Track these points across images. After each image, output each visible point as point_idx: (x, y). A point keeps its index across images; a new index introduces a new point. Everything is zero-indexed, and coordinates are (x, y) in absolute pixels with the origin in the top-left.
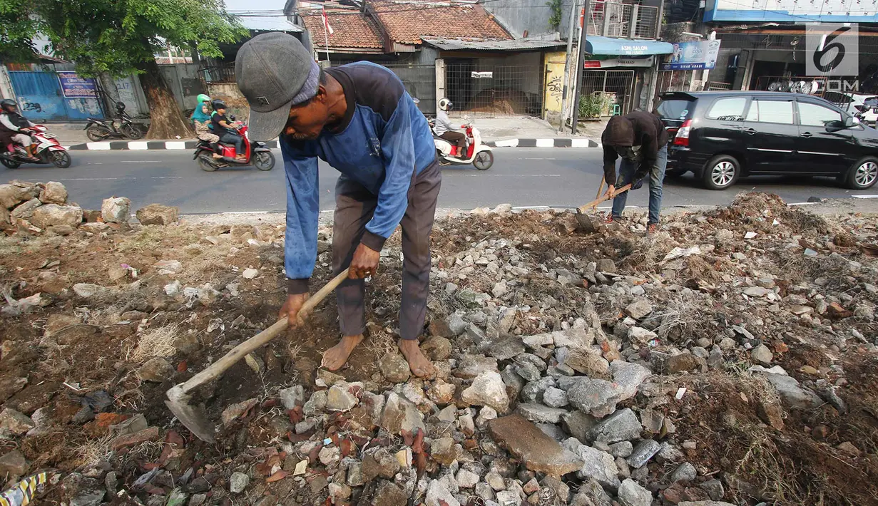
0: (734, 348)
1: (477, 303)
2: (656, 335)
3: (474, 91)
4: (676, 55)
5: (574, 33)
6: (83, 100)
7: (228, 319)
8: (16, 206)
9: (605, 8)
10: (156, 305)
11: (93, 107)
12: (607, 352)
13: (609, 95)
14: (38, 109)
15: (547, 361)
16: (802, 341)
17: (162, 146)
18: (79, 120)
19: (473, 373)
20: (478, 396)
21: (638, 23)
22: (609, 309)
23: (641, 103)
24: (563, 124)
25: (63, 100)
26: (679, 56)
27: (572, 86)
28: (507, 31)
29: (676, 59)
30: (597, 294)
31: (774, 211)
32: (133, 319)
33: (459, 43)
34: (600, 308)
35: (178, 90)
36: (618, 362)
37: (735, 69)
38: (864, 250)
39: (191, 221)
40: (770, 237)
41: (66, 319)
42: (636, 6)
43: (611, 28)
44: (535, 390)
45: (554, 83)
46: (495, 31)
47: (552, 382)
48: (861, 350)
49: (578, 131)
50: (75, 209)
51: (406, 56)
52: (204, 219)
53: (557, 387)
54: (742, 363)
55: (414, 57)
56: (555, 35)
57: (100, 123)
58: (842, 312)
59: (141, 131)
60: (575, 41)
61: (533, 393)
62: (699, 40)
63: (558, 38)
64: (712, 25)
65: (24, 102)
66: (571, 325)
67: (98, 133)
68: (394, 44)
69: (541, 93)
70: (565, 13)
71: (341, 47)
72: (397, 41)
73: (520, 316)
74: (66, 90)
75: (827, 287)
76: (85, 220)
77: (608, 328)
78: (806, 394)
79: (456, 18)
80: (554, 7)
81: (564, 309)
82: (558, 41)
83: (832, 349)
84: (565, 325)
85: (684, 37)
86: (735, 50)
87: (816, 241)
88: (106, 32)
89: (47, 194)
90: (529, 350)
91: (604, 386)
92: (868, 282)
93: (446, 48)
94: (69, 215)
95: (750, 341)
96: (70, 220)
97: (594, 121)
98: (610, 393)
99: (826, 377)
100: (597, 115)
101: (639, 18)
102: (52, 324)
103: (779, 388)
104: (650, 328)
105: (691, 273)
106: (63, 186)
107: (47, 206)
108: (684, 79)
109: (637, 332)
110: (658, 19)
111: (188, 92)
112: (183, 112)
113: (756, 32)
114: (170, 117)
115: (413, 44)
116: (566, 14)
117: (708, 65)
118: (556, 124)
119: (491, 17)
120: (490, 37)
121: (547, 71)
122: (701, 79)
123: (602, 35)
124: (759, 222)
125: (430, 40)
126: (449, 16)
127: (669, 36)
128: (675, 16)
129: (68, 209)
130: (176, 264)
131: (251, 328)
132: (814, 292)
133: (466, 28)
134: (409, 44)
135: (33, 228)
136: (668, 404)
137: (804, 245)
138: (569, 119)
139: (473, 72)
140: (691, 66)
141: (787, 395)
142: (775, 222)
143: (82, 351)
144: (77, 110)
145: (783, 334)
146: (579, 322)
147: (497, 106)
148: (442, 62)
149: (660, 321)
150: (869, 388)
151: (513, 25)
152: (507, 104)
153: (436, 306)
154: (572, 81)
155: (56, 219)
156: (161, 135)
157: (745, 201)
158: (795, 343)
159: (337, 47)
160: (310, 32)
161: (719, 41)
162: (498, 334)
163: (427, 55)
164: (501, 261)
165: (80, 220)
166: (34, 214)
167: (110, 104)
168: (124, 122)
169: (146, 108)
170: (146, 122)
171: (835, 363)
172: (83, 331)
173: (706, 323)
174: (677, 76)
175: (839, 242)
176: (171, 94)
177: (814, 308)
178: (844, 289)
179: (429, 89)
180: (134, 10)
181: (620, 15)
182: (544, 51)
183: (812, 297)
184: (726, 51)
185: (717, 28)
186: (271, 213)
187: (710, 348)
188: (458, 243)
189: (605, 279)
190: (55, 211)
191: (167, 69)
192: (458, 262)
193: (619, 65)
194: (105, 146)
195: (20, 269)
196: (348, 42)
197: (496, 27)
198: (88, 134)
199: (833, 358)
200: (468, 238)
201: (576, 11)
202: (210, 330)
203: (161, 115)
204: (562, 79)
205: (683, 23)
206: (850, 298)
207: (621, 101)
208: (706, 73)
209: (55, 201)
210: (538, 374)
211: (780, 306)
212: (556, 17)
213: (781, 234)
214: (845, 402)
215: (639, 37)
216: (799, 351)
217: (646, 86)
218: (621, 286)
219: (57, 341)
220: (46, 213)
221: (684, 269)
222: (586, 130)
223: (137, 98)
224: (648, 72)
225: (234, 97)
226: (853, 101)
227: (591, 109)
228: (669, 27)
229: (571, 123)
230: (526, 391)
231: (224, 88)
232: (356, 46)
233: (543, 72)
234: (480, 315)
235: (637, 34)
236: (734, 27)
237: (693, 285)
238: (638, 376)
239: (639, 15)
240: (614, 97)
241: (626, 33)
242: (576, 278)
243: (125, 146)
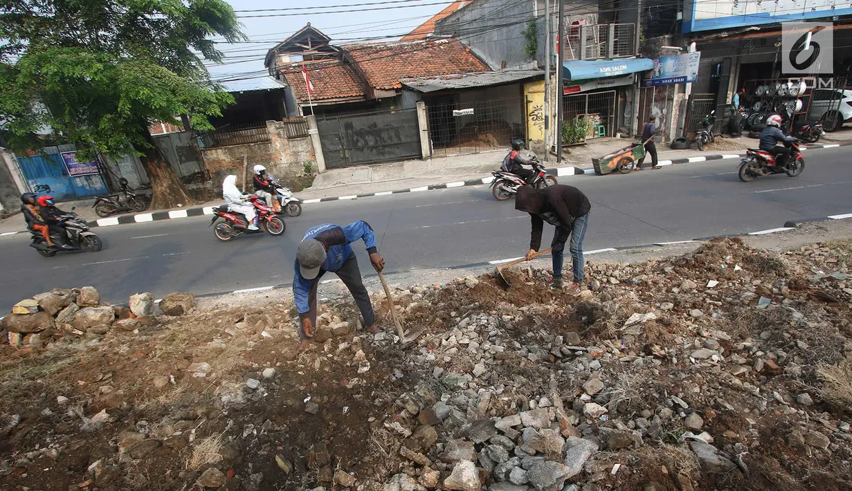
0: (671, 416)
1: (459, 387)
2: (606, 410)
3: (458, 129)
4: (657, 70)
5: (551, 60)
6: (88, 177)
7: (258, 424)
8: (58, 312)
9: (581, 31)
10: (199, 412)
11: (98, 184)
12: (564, 429)
13: (592, 117)
14: (48, 190)
15: (516, 442)
16: (729, 407)
17: (166, 216)
18: (85, 197)
19: (455, 458)
20: (457, 483)
21: (615, 42)
22: (569, 387)
23: (625, 122)
24: (548, 153)
25: (70, 179)
26: (659, 71)
27: (553, 113)
28: (484, 63)
29: (657, 74)
30: (560, 372)
31: (735, 256)
32: (184, 429)
33: (437, 83)
34: (563, 386)
35: (173, 158)
36: (573, 439)
37: (718, 78)
38: (812, 296)
39: (207, 305)
40: (731, 284)
41: (133, 436)
42: (612, 26)
43: (588, 50)
44: (504, 470)
45: (536, 113)
46: (473, 64)
47: (517, 462)
48: (778, 412)
49: (563, 158)
50: (108, 309)
51: (387, 102)
52: (218, 301)
53: (521, 467)
54: (677, 430)
55: (395, 101)
56: (532, 64)
57: (107, 200)
58: (776, 369)
59: (144, 202)
60: (553, 68)
61: (502, 473)
62: (679, 53)
63: (536, 66)
64: (691, 36)
65: (35, 185)
66: (538, 402)
67: (105, 210)
68: (375, 91)
69: (524, 123)
70: (540, 40)
71: (324, 99)
72: (378, 88)
73: (495, 398)
74: (71, 169)
75: (769, 343)
76: (117, 317)
77: (569, 405)
78: (720, 460)
79: (433, 55)
80: (528, 36)
81: (532, 387)
82: (536, 70)
83: (754, 413)
84: (532, 403)
85: (664, 51)
86: (716, 59)
87: (774, 285)
88: (104, 118)
89: (83, 299)
90: (501, 432)
91: (555, 467)
92: (801, 339)
93: (425, 90)
94: (104, 315)
95: (684, 410)
96: (105, 319)
97: (579, 145)
98: (559, 473)
99: (744, 440)
100: (581, 140)
101: (616, 37)
102: (123, 441)
103: (700, 456)
104: (601, 403)
105: (647, 337)
106: (95, 290)
107: (85, 310)
108: (666, 94)
109: (591, 408)
110: (636, 34)
111: (183, 159)
112: (181, 179)
113: (738, 38)
114: (170, 187)
115: (393, 89)
116: (542, 42)
117: (689, 78)
118: (541, 153)
119: (467, 50)
120: (469, 72)
121: (528, 102)
122: (685, 93)
123: (580, 59)
124: (721, 270)
125: (409, 84)
126: (426, 54)
127: (648, 51)
128: (652, 31)
129: (103, 310)
130: (205, 366)
131: (277, 431)
132: (755, 349)
133: (444, 65)
134: (390, 90)
135: (77, 332)
136: (604, 479)
137: (759, 292)
138: (553, 147)
139: (454, 111)
140: (673, 81)
141: (707, 461)
142: (737, 268)
143: (152, 464)
144: (83, 187)
145: (715, 401)
146: (544, 401)
147: (481, 140)
148: (423, 105)
149: (609, 396)
150: (774, 450)
151: (491, 56)
152: (491, 137)
153: (425, 393)
154: (553, 108)
155: (93, 321)
156: (164, 205)
157: (709, 248)
158: (722, 409)
159: (320, 99)
160: (293, 89)
161: (699, 53)
162: (477, 416)
163: (408, 99)
164: (481, 338)
165: (113, 317)
166: (75, 318)
167: (113, 180)
168: (128, 196)
169: (146, 180)
170: (148, 193)
171: (754, 427)
172: (149, 446)
173: (648, 395)
174: (660, 92)
175: (793, 285)
176: (169, 165)
177: (752, 366)
178: (781, 346)
179: (414, 131)
180: (127, 95)
181: (596, 35)
182: (522, 83)
183: (754, 354)
184: (706, 61)
185: (696, 39)
186: (276, 288)
187: (651, 418)
188: (444, 319)
189: (569, 352)
190: (92, 314)
191: (161, 139)
192: (444, 342)
193: (599, 87)
194: (113, 221)
195: (82, 383)
196: (330, 93)
197: (474, 61)
198: (97, 211)
199: (752, 422)
200: (453, 314)
201: (551, 38)
202: (245, 435)
203: (162, 186)
204: (543, 108)
205: (661, 37)
206: (784, 354)
207: (605, 121)
208: (689, 86)
209: (90, 305)
210: (506, 455)
211: (722, 367)
212: (532, 46)
213: (741, 280)
214: (748, 466)
215: (618, 56)
216: (724, 417)
217: (629, 104)
218: (581, 362)
219: (131, 456)
220: (85, 317)
221: (641, 334)
222: (572, 156)
223: (136, 169)
224: (630, 90)
225: (227, 160)
226: (845, 97)
227: (575, 134)
228: (648, 43)
229: (556, 151)
230: (497, 471)
231: (216, 152)
232: (338, 96)
233: (523, 103)
234: (461, 399)
235: (615, 53)
236: (715, 35)
237: (648, 351)
238: (583, 456)
239: (615, 34)
240: (597, 118)
241: (604, 53)
242: (545, 353)
243: (132, 220)
